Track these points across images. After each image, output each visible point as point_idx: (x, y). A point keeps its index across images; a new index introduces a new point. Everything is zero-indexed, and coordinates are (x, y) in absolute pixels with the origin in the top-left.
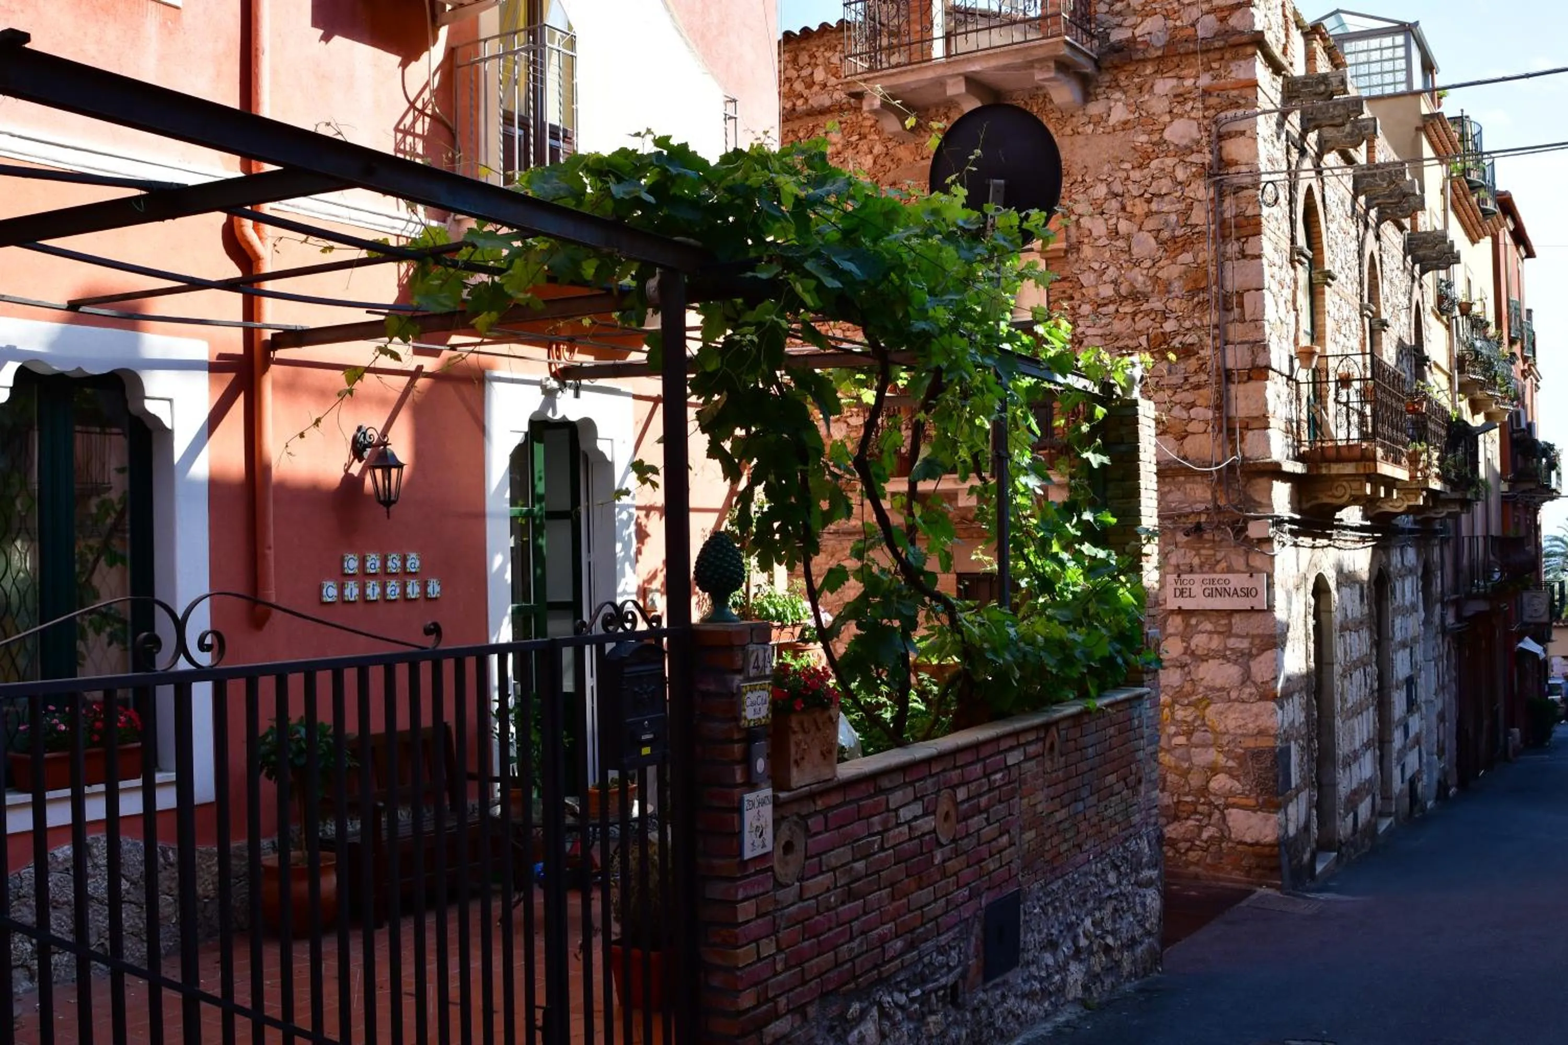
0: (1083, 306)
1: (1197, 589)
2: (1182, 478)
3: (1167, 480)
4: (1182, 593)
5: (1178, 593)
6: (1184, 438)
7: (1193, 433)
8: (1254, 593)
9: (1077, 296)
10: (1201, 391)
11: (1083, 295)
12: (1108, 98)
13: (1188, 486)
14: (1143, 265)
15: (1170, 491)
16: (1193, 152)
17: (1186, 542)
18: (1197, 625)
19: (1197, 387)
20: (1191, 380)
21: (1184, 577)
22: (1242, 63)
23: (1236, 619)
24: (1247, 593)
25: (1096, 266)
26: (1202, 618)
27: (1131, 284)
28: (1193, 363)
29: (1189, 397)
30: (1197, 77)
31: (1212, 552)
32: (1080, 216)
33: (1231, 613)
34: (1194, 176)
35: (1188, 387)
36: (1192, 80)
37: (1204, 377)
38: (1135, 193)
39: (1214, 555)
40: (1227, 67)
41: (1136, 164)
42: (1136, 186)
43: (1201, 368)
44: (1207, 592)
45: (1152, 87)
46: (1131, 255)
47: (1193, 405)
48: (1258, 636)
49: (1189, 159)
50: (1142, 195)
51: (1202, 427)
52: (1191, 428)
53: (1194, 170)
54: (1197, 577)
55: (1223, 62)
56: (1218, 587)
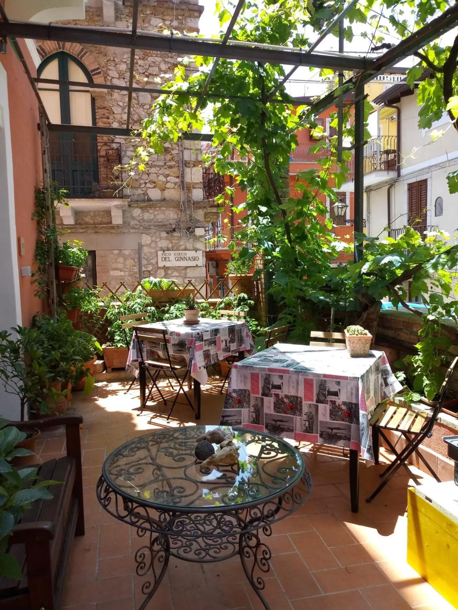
0: (114, 123)
1: (172, 257)
2: (164, 208)
3: (157, 209)
4: (165, 259)
5: (163, 259)
6: (164, 190)
7: (168, 188)
8: (197, 259)
9: (111, 117)
10: (172, 169)
11: (114, 117)
12: (127, 21)
13: (167, 212)
14: (145, 107)
15: (158, 214)
16: (169, 57)
17: (167, 237)
18: (171, 273)
19: (171, 167)
20: (167, 164)
21: (166, 252)
22: (192, 19)
23: (189, 270)
24: (194, 259)
25: (121, 104)
26: (173, 271)
27: (139, 115)
28: (169, 157)
29: (167, 172)
30: (171, 21)
31: (177, 241)
32: (113, 78)
33: (186, 268)
34: (169, 68)
35: (166, 167)
36: (169, 22)
37: (173, 163)
38: (141, 72)
39: (179, 243)
40: (185, 19)
41: (141, 57)
42: (141, 68)
43: (172, 159)
44: (177, 259)
45: (150, 20)
46: (138, 101)
47: (168, 175)
48: (198, 277)
49: (166, 60)
50: (144, 73)
51: (173, 185)
52: (168, 185)
53: (169, 65)
54: (171, 252)
55: (184, 17)
56: (182, 256)
